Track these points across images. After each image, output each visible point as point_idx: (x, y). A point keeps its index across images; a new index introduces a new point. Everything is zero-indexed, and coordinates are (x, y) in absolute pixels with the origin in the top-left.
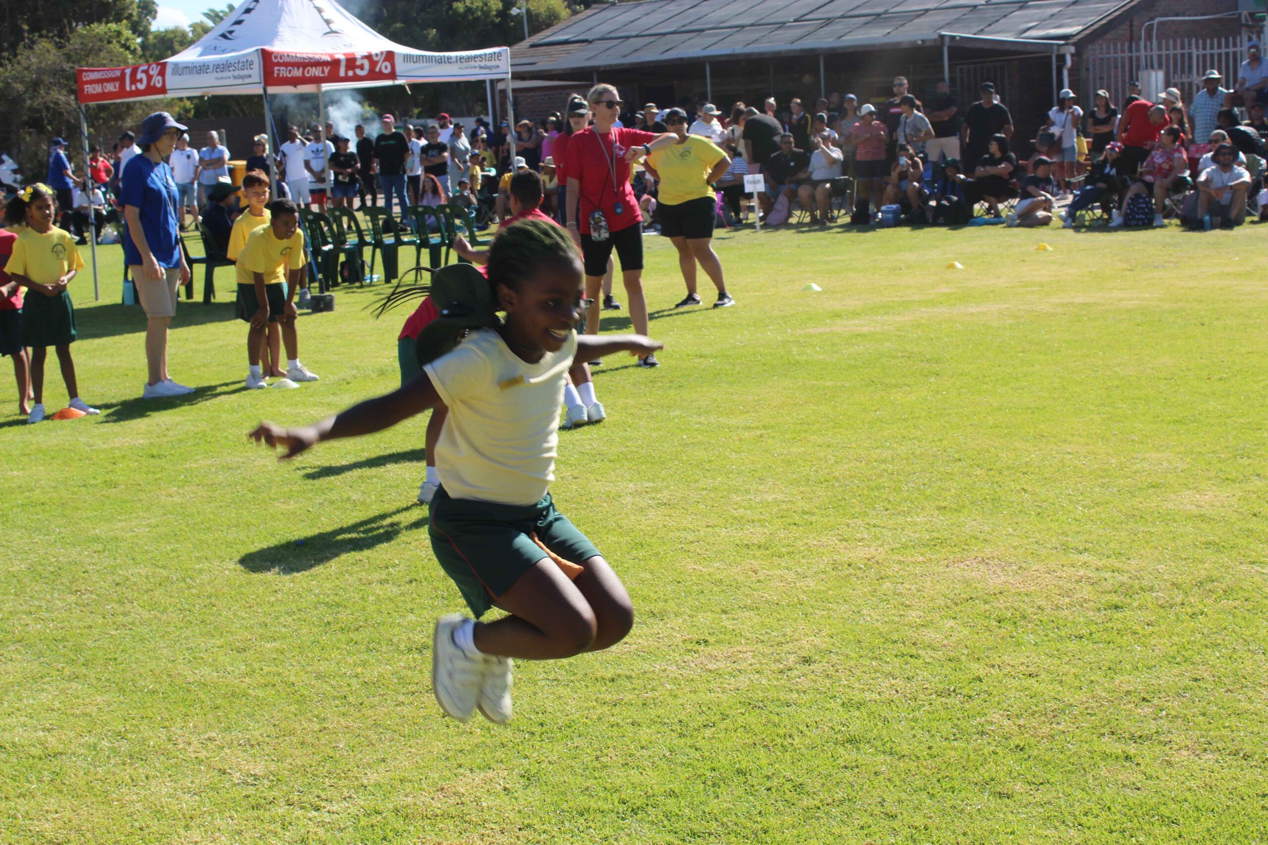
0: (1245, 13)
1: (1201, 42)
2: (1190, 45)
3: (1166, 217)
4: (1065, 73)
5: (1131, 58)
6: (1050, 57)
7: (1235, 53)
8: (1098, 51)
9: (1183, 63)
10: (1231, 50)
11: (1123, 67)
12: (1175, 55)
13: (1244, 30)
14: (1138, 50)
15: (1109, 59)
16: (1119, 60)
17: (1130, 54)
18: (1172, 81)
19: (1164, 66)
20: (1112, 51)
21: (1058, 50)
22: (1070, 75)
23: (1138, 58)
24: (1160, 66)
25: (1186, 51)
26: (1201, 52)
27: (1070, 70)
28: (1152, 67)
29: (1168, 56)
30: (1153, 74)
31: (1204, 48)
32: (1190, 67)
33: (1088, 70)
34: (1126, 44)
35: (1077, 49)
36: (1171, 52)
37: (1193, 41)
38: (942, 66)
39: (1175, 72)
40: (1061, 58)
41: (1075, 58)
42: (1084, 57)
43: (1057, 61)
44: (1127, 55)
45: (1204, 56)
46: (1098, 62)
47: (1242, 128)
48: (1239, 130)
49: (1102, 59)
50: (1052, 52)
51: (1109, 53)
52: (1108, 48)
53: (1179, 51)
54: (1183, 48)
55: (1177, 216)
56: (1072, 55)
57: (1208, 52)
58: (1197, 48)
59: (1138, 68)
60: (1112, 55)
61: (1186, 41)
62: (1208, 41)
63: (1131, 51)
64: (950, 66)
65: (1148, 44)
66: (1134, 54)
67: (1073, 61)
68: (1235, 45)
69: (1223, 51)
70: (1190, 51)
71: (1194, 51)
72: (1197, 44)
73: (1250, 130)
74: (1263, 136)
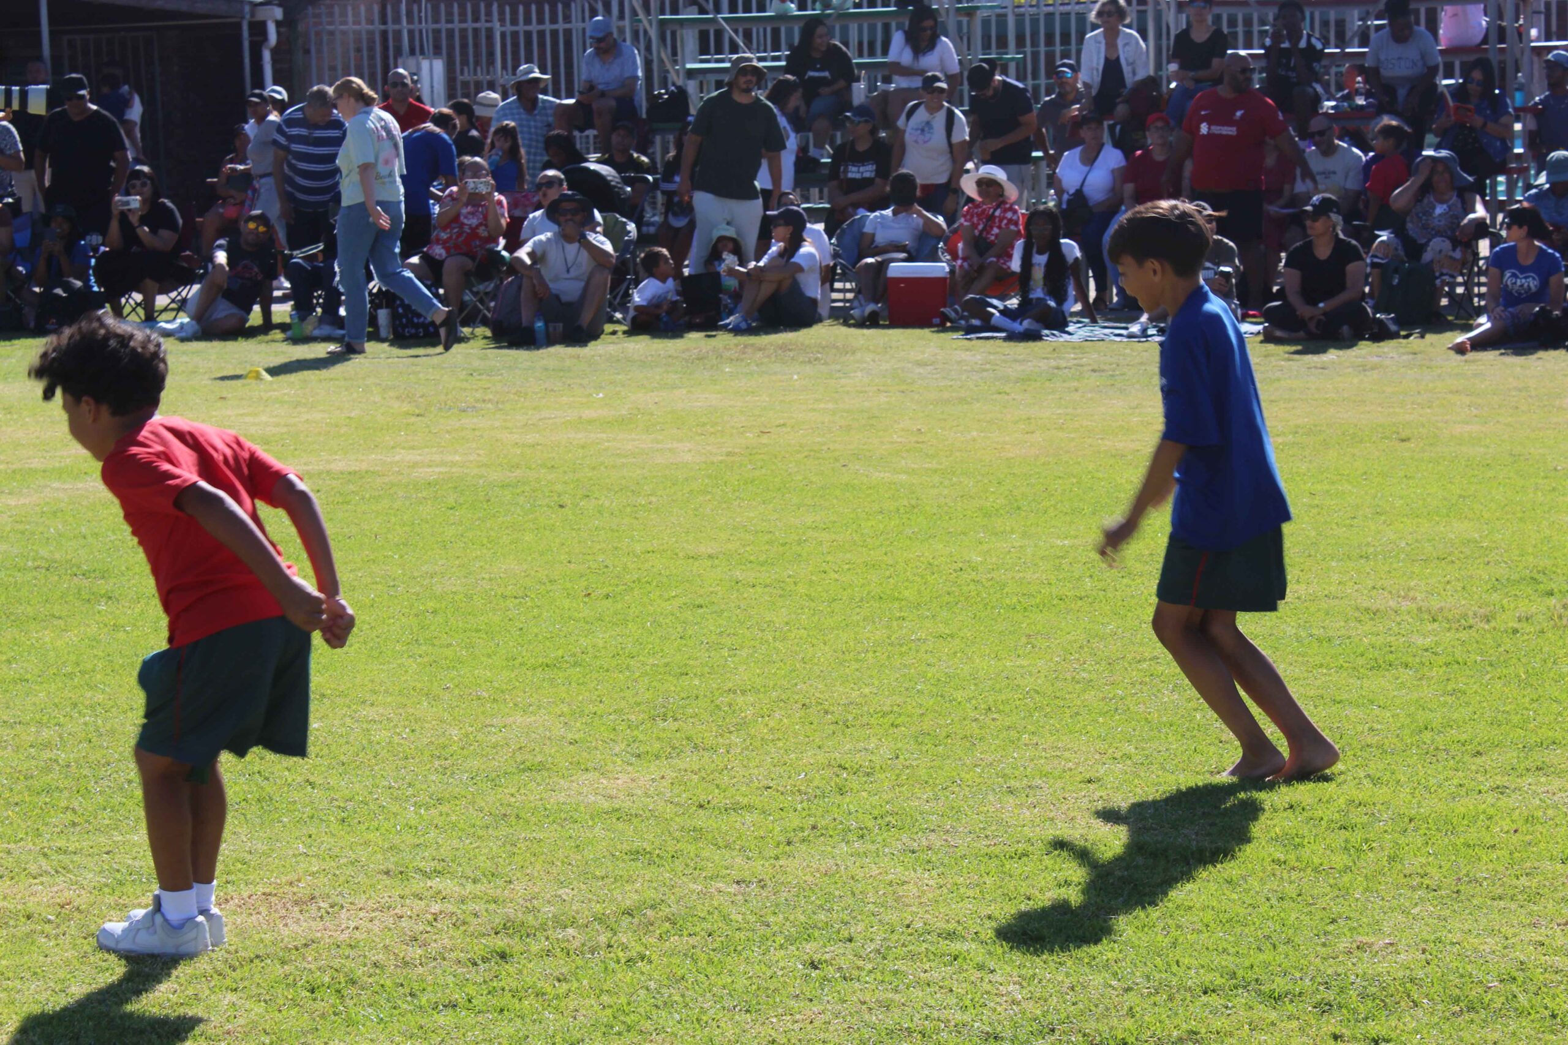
1: (507, 9)
2: (489, 14)
4: (267, 56)
5: (384, 34)
6: (239, 26)
7: (568, 33)
8: (325, 19)
9: (476, 45)
10: (561, 26)
11: (371, 49)
12: (463, 32)
14: (397, 20)
15: (344, 33)
16: (364, 36)
17: (383, 27)
18: (460, 78)
19: (444, 51)
20: (350, 19)
21: (253, 15)
22: (275, 61)
23: (398, 34)
24: (437, 51)
25: (482, 25)
26: (509, 28)
27: (275, 52)
28: (422, 53)
29: (450, 33)
30: (425, 64)
31: (514, 22)
32: (491, 54)
33: (307, 52)
34: (376, 8)
35: (285, 14)
36: (457, 26)
37: (495, 7)
38: (38, 34)
39: (465, 62)
40: (258, 29)
41: (283, 30)
42: (301, 27)
43: (251, 35)
44: (378, 27)
45: (515, 35)
46: (325, 38)
47: (593, 166)
48: (587, 169)
49: (332, 33)
50: (243, 18)
51: (345, 23)
52: (344, 14)
53: (470, 25)
54: (476, 19)
55: (485, 322)
56: (278, 24)
57: (521, 28)
58: (502, 20)
59: (398, 52)
60: (350, 27)
61: (482, 7)
62: (521, 8)
63: (384, 21)
64: (51, 33)
65: (415, 7)
66: (391, 27)
67: (279, 33)
68: (567, 19)
69: (548, 27)
70: (488, 25)
71: (497, 25)
72: (502, 13)
73: (605, 170)
74: (627, 181)
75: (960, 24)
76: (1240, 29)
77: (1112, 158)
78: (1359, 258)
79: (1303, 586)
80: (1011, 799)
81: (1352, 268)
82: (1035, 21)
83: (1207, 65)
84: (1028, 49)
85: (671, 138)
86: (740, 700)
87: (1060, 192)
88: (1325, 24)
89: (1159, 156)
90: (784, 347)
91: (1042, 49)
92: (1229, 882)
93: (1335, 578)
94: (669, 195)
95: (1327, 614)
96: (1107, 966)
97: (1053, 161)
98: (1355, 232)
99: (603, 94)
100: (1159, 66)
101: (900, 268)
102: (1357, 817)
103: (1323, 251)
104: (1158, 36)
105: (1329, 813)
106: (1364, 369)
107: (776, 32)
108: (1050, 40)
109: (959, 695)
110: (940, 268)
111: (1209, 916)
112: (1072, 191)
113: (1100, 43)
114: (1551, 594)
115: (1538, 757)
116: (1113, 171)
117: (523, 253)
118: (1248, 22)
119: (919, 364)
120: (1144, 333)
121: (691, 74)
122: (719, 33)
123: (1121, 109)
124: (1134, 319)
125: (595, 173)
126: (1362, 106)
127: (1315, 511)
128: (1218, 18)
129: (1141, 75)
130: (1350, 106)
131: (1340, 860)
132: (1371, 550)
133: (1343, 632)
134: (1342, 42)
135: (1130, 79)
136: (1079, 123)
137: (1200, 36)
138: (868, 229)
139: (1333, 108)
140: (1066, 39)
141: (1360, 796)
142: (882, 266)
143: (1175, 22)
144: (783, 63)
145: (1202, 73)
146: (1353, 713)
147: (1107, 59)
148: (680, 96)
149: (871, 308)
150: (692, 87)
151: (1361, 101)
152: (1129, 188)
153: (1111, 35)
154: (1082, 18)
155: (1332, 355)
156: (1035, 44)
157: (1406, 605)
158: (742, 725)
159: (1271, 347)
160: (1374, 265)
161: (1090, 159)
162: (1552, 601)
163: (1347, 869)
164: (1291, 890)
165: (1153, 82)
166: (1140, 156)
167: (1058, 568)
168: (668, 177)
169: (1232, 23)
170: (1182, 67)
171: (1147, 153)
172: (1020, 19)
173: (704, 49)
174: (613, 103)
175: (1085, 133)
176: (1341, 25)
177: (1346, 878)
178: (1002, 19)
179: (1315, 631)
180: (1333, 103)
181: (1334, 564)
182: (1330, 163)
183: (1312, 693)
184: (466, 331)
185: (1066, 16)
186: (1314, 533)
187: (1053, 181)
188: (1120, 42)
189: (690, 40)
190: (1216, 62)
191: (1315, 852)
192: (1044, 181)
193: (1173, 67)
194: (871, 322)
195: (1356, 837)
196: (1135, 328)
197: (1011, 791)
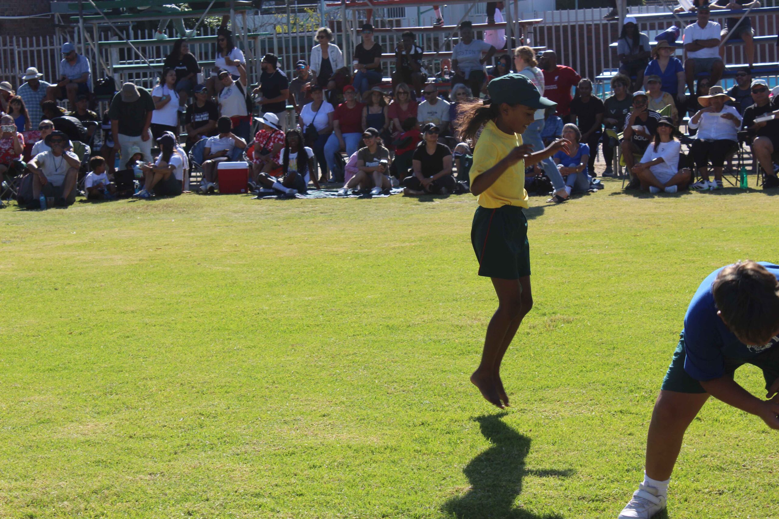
0: (57, 15)
1: (21, 39)
2: (11, 42)
3: (4, 198)
7: (52, 51)
9: (5, 58)
10: (49, 47)
13: (57, 29)
25: (8, 48)
26: (22, 49)
31: (25, 46)
32: (13, 62)
37: (14, 39)
45: (25, 52)
47: (67, 118)
48: (65, 119)
53: (2, 48)
54: (5, 45)
55: (14, 198)
58: (18, 45)
61: (8, 38)
62: (28, 39)
68: (52, 44)
69: (42, 48)
70: (11, 47)
71: (15, 47)
72: (18, 41)
73: (73, 119)
74: (85, 125)
75: (250, 43)
76: (388, 43)
77: (327, 108)
78: (449, 153)
79: (426, 315)
80: (286, 426)
81: (446, 158)
82: (287, 41)
83: (372, 61)
84: (284, 54)
85: (107, 102)
86: (149, 383)
87: (302, 125)
88: (429, 40)
89: (351, 107)
90: (167, 206)
91: (291, 54)
92: (393, 462)
93: (441, 311)
94: (106, 131)
95: (438, 328)
96: (335, 507)
97: (298, 110)
98: (447, 142)
99: (71, 81)
100: (349, 62)
101: (224, 165)
102: (455, 427)
103: (431, 151)
104: (348, 48)
105: (441, 426)
106: (453, 208)
107: (158, 49)
108: (295, 50)
109: (259, 376)
110: (244, 164)
111: (384, 479)
112: (308, 125)
113: (319, 51)
114: (544, 315)
115: (540, 394)
116: (328, 114)
117: (33, 162)
118: (391, 39)
119: (235, 212)
120: (346, 194)
121: (116, 70)
122: (129, 50)
123: (331, 84)
124: (341, 187)
125: (69, 121)
126: (448, 80)
127: (431, 278)
128: (377, 38)
129: (340, 66)
130: (442, 81)
131: (447, 449)
132: (459, 296)
133: (446, 337)
134: (437, 48)
135: (335, 69)
136: (310, 90)
137: (368, 47)
138: (207, 145)
139: (434, 81)
140: (302, 49)
141: (456, 417)
142: (215, 164)
143: (356, 40)
144: (163, 64)
145: (370, 65)
146: (452, 376)
147: (323, 59)
148: (111, 82)
149: (210, 185)
150: (116, 77)
151: (447, 77)
152: (336, 122)
153: (325, 48)
154: (310, 38)
155: (437, 202)
156: (287, 52)
157: (476, 323)
158: (150, 396)
159: (408, 199)
160: (456, 157)
161: (316, 108)
162: (545, 318)
163: (450, 453)
164: (423, 465)
165: (346, 70)
166: (341, 106)
167: (306, 311)
168: (105, 122)
169: (384, 40)
170: (360, 62)
171: (344, 104)
172: (280, 40)
173: (122, 58)
174: (76, 86)
175: (314, 96)
176: (436, 40)
177: (450, 457)
178: (271, 40)
179: (432, 337)
180: (434, 79)
181: (441, 304)
182: (433, 108)
183: (431, 368)
184: (5, 202)
185: (302, 38)
186: (430, 289)
187: (299, 120)
188: (329, 50)
189: (115, 53)
190: (376, 59)
191: (434, 445)
192: (294, 120)
193: (356, 62)
194: (210, 192)
195: (455, 437)
196: (341, 191)
197: (286, 422)
